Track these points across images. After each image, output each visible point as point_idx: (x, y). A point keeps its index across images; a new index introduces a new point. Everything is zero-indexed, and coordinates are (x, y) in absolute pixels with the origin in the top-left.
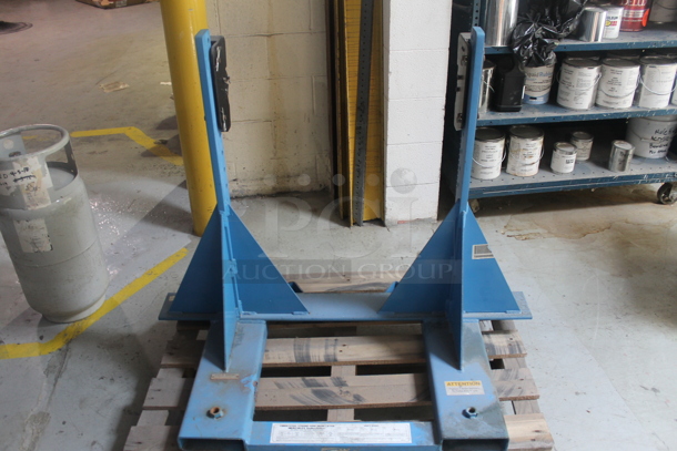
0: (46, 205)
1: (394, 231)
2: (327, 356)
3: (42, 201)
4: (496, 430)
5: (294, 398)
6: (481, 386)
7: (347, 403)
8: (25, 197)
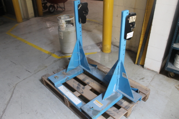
0: (64, 30)
1: (145, 70)
2: (88, 82)
3: (63, 29)
4: (92, 115)
5: (73, 85)
6: (102, 106)
7: (80, 92)
8: (61, 27)
